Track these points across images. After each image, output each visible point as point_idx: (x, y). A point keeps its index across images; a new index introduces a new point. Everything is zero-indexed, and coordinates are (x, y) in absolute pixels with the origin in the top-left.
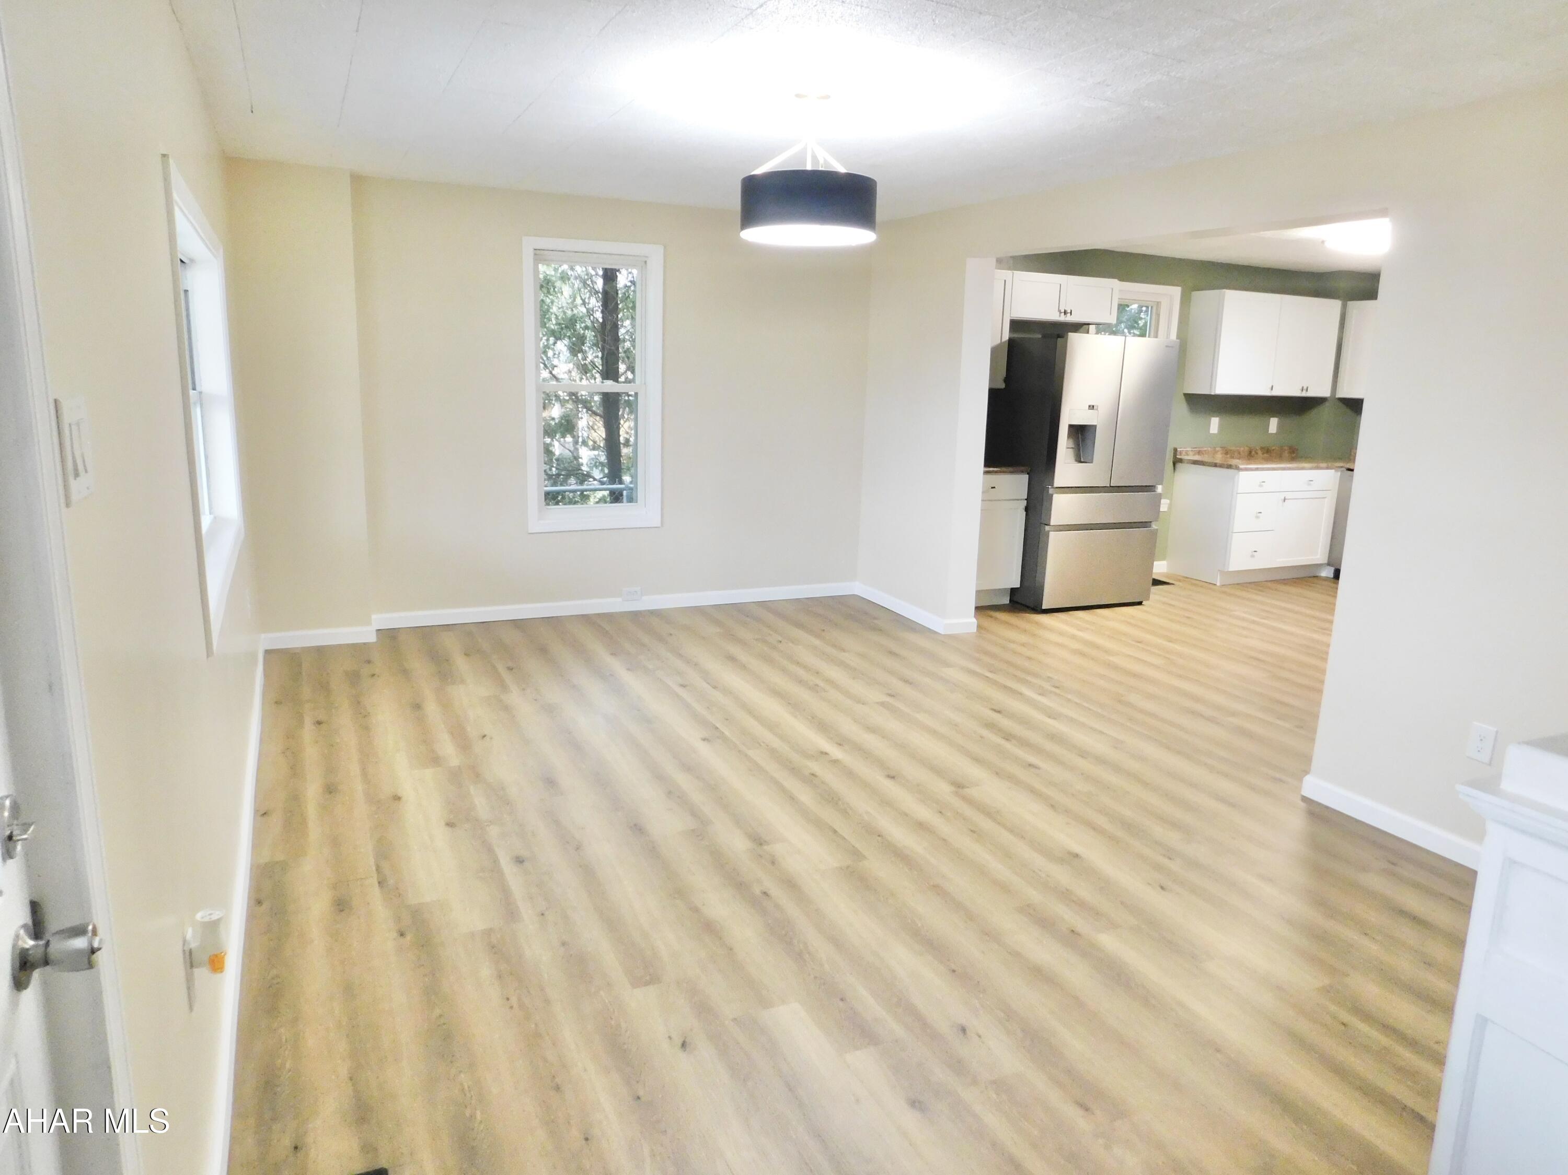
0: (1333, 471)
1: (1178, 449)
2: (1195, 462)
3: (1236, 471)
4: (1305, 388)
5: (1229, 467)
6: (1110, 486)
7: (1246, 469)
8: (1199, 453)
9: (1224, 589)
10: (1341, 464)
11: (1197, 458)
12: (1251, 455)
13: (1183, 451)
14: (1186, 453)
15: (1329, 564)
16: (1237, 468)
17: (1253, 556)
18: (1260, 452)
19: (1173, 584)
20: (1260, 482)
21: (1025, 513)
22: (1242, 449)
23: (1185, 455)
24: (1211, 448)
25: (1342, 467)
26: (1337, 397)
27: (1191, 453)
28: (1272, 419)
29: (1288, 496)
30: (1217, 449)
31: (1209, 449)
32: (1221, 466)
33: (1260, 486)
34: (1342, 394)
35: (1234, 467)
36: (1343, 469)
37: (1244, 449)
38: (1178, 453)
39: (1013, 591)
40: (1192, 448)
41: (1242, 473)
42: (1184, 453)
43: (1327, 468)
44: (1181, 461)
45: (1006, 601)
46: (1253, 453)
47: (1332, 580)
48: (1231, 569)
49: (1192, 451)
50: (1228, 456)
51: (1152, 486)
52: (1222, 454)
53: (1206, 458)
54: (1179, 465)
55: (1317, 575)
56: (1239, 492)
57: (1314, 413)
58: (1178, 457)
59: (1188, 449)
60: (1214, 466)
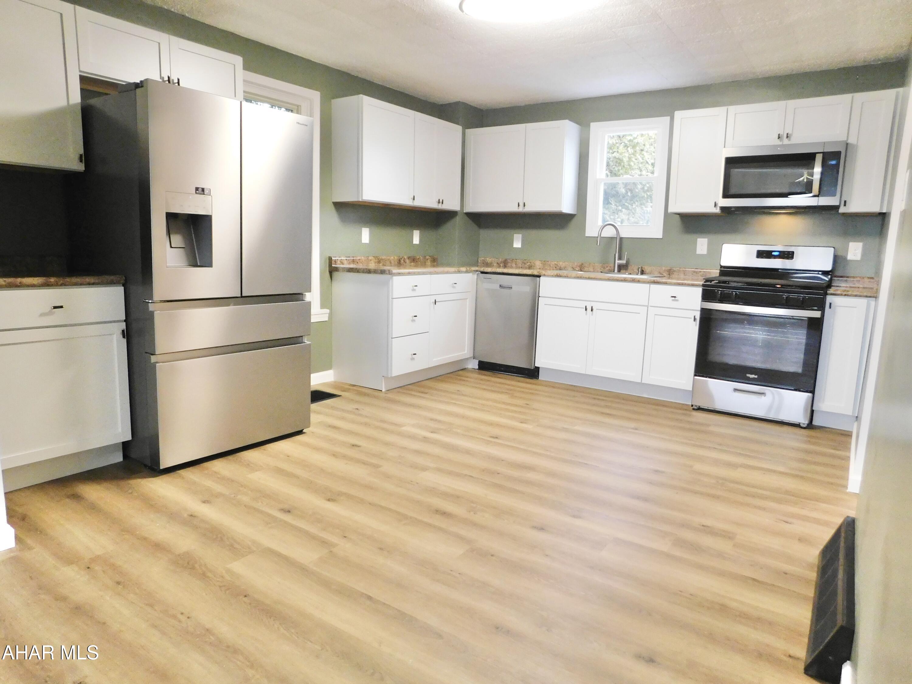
0: (471, 274)
1: (333, 258)
2: (350, 270)
3: (390, 276)
4: (441, 201)
5: (383, 272)
6: (242, 297)
7: (399, 274)
8: (353, 261)
9: (390, 395)
10: (477, 268)
11: (352, 266)
12: (400, 263)
13: (337, 259)
14: (340, 262)
15: (474, 358)
16: (390, 273)
17: (413, 359)
18: (407, 261)
19: (340, 396)
20: (413, 286)
21: (125, 341)
22: (392, 258)
23: (340, 264)
24: (364, 257)
25: (477, 271)
26: (464, 212)
27: (345, 262)
28: (415, 231)
29: (438, 299)
30: (370, 258)
31: (363, 258)
32: (375, 272)
33: (414, 290)
34: (468, 209)
35: (387, 272)
36: (477, 273)
37: (394, 258)
38: (333, 262)
39: (125, 445)
40: (346, 257)
41: (395, 278)
42: (339, 262)
43: (467, 272)
44: (337, 269)
45: (118, 458)
46: (402, 261)
47: (477, 371)
48: (393, 375)
49: (346, 259)
50: (381, 264)
51: (299, 294)
52: (375, 262)
53: (360, 266)
54: (335, 274)
55: (466, 367)
56: (394, 297)
57: (449, 225)
58: (333, 266)
59: (342, 258)
60: (368, 273)
